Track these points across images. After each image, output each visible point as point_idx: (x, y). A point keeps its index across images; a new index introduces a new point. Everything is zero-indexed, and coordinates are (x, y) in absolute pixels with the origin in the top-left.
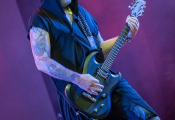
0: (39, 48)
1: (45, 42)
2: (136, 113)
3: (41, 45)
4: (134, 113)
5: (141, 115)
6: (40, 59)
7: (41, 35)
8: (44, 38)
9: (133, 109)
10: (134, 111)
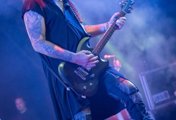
0: (36, 32)
1: (41, 25)
2: (121, 89)
3: (37, 28)
4: (119, 89)
5: (125, 90)
6: (37, 42)
7: (37, 19)
8: (40, 22)
9: (118, 84)
10: (119, 86)
